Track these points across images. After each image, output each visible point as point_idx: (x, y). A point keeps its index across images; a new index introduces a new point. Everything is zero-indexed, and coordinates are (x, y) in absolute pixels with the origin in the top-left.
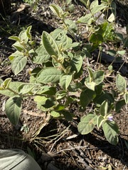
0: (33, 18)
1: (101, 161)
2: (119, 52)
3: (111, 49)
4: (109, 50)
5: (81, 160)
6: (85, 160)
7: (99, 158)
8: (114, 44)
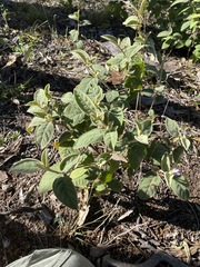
0: (31, 71)
1: (171, 239)
2: (157, 89)
3: (146, 87)
4: (144, 90)
5: (145, 244)
6: (149, 243)
7: (168, 235)
8: (149, 81)
